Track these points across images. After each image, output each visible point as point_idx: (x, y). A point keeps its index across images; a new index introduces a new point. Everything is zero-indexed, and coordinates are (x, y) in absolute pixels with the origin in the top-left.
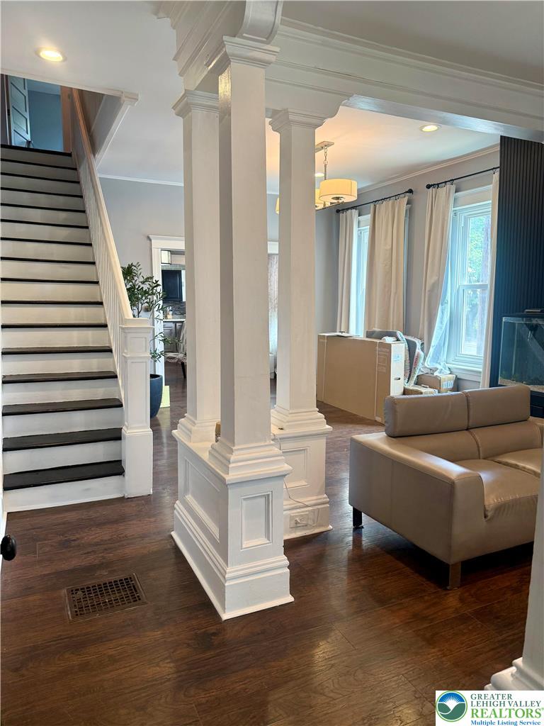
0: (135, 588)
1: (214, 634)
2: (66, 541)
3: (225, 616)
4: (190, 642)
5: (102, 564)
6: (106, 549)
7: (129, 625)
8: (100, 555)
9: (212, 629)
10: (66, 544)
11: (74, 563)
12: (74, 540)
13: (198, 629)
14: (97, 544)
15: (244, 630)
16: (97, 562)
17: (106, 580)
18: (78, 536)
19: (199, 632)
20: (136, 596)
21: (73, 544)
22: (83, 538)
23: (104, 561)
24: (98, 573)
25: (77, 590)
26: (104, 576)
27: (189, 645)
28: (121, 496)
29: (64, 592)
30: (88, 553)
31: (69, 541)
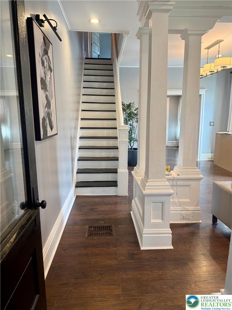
0: (111, 230)
1: (136, 254)
2: (93, 208)
3: (142, 248)
4: (126, 255)
5: (103, 219)
6: (105, 214)
7: (105, 243)
8: (103, 216)
9: (135, 252)
10: (92, 210)
11: (93, 217)
12: (95, 209)
13: (130, 251)
14: (103, 211)
15: (148, 255)
16: (101, 218)
17: (102, 225)
18: (97, 207)
19: (131, 252)
20: (111, 233)
21: (95, 210)
22: (99, 208)
23: (103, 218)
24: (100, 222)
25: (92, 227)
26: (102, 223)
27: (125, 256)
28: (116, 195)
29: (87, 226)
30: (99, 214)
31: (94, 209)
